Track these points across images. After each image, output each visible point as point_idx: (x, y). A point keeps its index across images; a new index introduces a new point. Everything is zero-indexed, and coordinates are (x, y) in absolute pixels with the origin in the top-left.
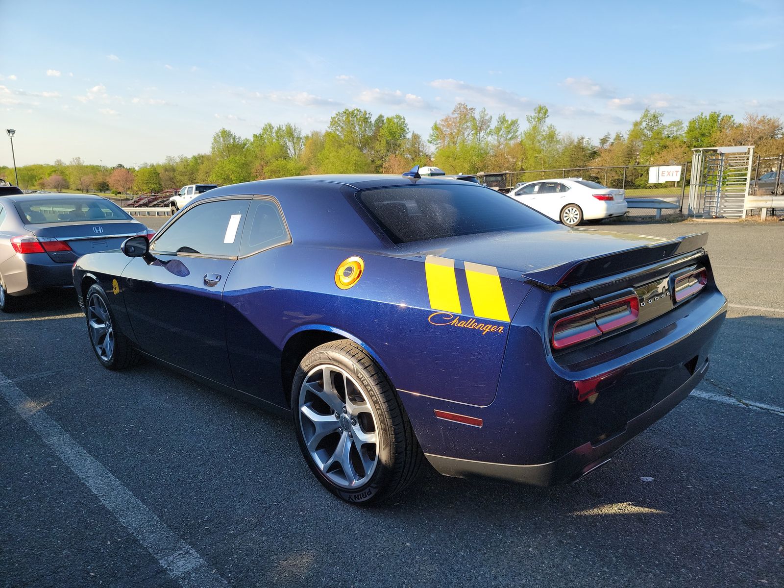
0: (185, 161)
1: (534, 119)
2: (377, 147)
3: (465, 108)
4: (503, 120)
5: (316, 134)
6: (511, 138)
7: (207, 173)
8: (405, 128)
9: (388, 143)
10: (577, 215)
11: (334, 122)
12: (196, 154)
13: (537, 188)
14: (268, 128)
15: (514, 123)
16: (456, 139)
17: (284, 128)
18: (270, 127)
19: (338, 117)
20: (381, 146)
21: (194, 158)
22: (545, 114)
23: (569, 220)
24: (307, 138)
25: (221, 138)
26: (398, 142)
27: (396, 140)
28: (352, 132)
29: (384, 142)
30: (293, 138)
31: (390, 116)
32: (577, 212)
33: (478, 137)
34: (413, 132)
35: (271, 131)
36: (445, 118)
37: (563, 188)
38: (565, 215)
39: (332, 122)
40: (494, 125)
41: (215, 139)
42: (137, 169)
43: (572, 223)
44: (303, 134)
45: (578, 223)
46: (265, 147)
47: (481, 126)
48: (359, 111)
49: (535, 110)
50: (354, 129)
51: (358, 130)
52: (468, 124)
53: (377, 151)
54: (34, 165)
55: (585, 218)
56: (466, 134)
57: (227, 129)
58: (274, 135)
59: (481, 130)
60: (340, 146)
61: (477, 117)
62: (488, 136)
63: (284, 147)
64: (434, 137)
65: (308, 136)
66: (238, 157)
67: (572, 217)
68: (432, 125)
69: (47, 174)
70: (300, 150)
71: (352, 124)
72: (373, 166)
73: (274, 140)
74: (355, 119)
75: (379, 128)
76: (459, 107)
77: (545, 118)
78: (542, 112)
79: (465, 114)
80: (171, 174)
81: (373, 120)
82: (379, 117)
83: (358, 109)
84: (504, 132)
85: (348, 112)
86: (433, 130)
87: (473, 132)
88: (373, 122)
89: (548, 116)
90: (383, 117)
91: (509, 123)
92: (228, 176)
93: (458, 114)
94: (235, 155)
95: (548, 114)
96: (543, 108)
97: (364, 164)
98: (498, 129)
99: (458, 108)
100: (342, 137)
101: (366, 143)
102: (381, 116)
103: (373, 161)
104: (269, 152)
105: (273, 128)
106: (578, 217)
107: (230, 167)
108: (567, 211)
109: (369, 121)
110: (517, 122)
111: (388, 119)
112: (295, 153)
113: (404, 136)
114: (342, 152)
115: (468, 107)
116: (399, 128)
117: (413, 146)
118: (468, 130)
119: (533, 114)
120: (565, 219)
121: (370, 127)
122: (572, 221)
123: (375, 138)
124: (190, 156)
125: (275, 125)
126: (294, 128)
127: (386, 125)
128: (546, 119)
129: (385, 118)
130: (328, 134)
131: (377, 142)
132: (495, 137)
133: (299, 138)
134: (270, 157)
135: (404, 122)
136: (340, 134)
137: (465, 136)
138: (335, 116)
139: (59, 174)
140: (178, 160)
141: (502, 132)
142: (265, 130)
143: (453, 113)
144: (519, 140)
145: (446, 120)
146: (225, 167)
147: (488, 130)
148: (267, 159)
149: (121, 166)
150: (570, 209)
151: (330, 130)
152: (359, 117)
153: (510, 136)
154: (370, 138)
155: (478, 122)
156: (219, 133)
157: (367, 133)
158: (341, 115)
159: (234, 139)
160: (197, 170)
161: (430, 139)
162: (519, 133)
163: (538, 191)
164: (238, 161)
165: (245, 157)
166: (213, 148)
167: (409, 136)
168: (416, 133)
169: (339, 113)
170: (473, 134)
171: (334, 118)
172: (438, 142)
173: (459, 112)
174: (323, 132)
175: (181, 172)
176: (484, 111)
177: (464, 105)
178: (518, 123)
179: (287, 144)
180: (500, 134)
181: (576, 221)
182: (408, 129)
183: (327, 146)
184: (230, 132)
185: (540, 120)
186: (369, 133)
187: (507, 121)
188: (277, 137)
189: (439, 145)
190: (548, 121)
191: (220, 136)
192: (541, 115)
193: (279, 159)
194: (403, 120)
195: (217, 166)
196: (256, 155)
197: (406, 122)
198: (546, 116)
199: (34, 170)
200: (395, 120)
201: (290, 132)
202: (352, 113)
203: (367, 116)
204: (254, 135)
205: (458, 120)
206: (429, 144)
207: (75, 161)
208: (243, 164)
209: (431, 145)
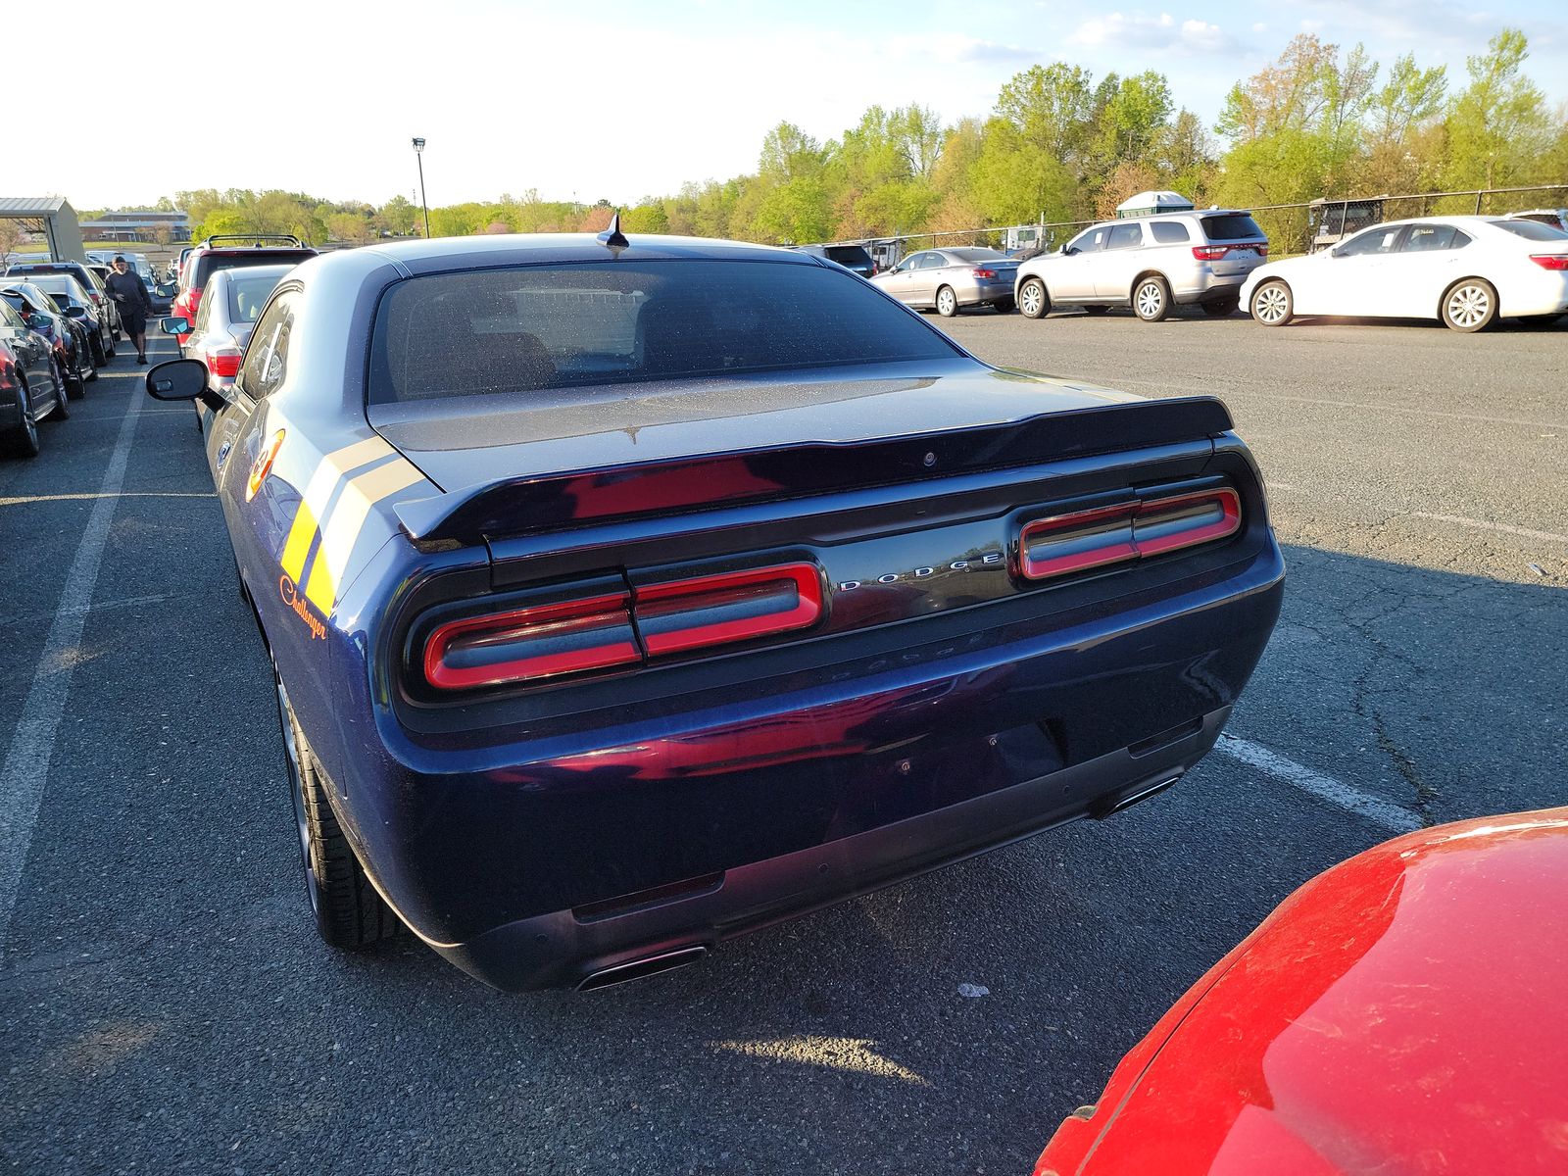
0: (714, 190)
1: (1488, 65)
2: (1096, 148)
3: (1312, 45)
4: (1406, 70)
5: (967, 124)
6: (1422, 115)
7: (749, 213)
8: (1165, 101)
9: (1121, 136)
10: (1484, 304)
11: (1007, 97)
12: (735, 177)
13: (1389, 239)
14: (874, 116)
15: (1434, 76)
16: (1282, 121)
17: (905, 116)
18: (878, 112)
19: (1018, 84)
20: (1104, 146)
21: (732, 184)
22: (1518, 52)
23: (1462, 317)
24: (950, 133)
25: (779, 142)
26: (1145, 135)
27: (1140, 128)
28: (1043, 117)
29: (1112, 135)
30: (922, 135)
31: (1131, 76)
32: (1485, 298)
33: (1339, 114)
34: (1184, 108)
35: (880, 123)
36: (1262, 72)
37: (1459, 239)
38: (1453, 304)
39: (1002, 96)
40: (1381, 83)
41: (767, 144)
42: (633, 206)
43: (1469, 323)
44: (943, 126)
45: (1484, 324)
46: (866, 157)
47: (1347, 88)
48: (1064, 67)
49: (1492, 42)
50: (1050, 110)
51: (1058, 112)
52: (1318, 85)
53: (1096, 157)
54: (467, 205)
55: (1503, 313)
56: (1310, 106)
57: (791, 122)
58: (885, 131)
59: (1347, 95)
60: (1016, 148)
61: (1342, 66)
62: (1365, 111)
63: (903, 154)
64: (1230, 120)
65: (951, 130)
66: (808, 180)
67: (1472, 308)
68: (1229, 89)
69: (485, 221)
70: (935, 159)
71: (1046, 99)
72: (1082, 189)
73: (884, 142)
74: (1054, 86)
75: (1105, 103)
76: (1298, 43)
77: (1518, 60)
78: (1513, 46)
79: (1311, 61)
80: (689, 217)
81: (1093, 86)
82: (1107, 80)
83: (1063, 64)
84: (1405, 98)
85: (1038, 72)
86: (1230, 102)
87: (1327, 103)
88: (1093, 92)
89: (1526, 56)
90: (1118, 79)
91: (1422, 77)
92: (787, 219)
93: (1294, 61)
94: (802, 175)
95: (1526, 50)
96: (1514, 37)
97: (1059, 188)
98: (1392, 94)
99: (1295, 48)
100: (1023, 127)
101: (1076, 137)
102: (1112, 77)
103: (1084, 180)
104: (871, 166)
105: (884, 116)
106: (1485, 309)
107: (792, 200)
108: (1459, 295)
109: (1084, 89)
110: (1441, 74)
111: (1128, 81)
112: (924, 166)
113: (1161, 120)
114: (1015, 159)
115: (1322, 45)
116: (1150, 101)
117: (1178, 141)
118: (1317, 97)
119: (1486, 52)
120: (1452, 314)
121: (1084, 104)
122: (1469, 318)
123: (1093, 127)
124: (723, 181)
125: (889, 109)
126: (925, 113)
127: (1122, 97)
128: (1521, 63)
129: (1121, 81)
130: (994, 123)
131: (1097, 136)
132: (1382, 112)
133: (934, 135)
134: (874, 177)
135: (1163, 87)
136: (1017, 123)
137: (1308, 112)
138: (1011, 81)
139: (504, 220)
140: (703, 189)
141: (1400, 100)
142: (867, 120)
143: (1282, 61)
144: (1441, 119)
145: (1264, 78)
146: (782, 201)
147: (1365, 98)
148: (866, 181)
149: (605, 203)
150: (1468, 290)
151: (999, 115)
152: (1062, 81)
153: (1420, 108)
154: (1083, 128)
155: (1341, 79)
156: (776, 132)
157: (1078, 117)
158: (1024, 80)
159: (803, 143)
160: (733, 209)
161: (1220, 124)
162: (1444, 100)
163: (1392, 246)
164: (806, 189)
165: (822, 180)
166: (763, 163)
167: (1172, 119)
168: (1189, 111)
169: (1019, 74)
170: (1324, 108)
171: (1007, 87)
172: (1239, 130)
173: (1297, 57)
174: (984, 119)
175: (706, 213)
176: (1360, 52)
177: (1311, 39)
178: (1445, 77)
179: (910, 149)
180: (1395, 105)
181: (1479, 319)
182: (1171, 103)
183: (988, 150)
184: (795, 128)
185: (1502, 67)
186: (1082, 116)
187: (1418, 73)
188: (891, 134)
189: (1240, 138)
190: (1525, 68)
191: (777, 136)
192: (1506, 54)
193: (891, 181)
194: (1160, 83)
195: (768, 199)
196: (847, 175)
197: (1167, 88)
198: (1520, 56)
199: (465, 213)
200: (1144, 84)
201: (916, 124)
202: (1049, 74)
203: (1080, 79)
204: (846, 131)
205: (1294, 74)
206: (1215, 136)
207: (529, 195)
208: (817, 194)
209: (1221, 137)
